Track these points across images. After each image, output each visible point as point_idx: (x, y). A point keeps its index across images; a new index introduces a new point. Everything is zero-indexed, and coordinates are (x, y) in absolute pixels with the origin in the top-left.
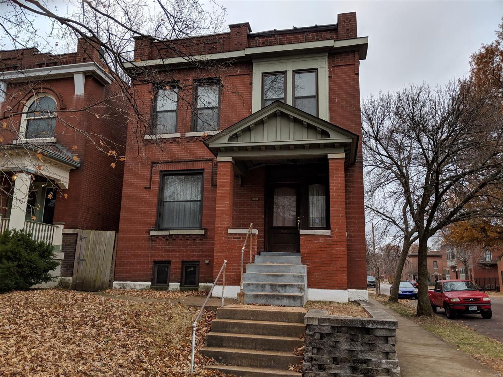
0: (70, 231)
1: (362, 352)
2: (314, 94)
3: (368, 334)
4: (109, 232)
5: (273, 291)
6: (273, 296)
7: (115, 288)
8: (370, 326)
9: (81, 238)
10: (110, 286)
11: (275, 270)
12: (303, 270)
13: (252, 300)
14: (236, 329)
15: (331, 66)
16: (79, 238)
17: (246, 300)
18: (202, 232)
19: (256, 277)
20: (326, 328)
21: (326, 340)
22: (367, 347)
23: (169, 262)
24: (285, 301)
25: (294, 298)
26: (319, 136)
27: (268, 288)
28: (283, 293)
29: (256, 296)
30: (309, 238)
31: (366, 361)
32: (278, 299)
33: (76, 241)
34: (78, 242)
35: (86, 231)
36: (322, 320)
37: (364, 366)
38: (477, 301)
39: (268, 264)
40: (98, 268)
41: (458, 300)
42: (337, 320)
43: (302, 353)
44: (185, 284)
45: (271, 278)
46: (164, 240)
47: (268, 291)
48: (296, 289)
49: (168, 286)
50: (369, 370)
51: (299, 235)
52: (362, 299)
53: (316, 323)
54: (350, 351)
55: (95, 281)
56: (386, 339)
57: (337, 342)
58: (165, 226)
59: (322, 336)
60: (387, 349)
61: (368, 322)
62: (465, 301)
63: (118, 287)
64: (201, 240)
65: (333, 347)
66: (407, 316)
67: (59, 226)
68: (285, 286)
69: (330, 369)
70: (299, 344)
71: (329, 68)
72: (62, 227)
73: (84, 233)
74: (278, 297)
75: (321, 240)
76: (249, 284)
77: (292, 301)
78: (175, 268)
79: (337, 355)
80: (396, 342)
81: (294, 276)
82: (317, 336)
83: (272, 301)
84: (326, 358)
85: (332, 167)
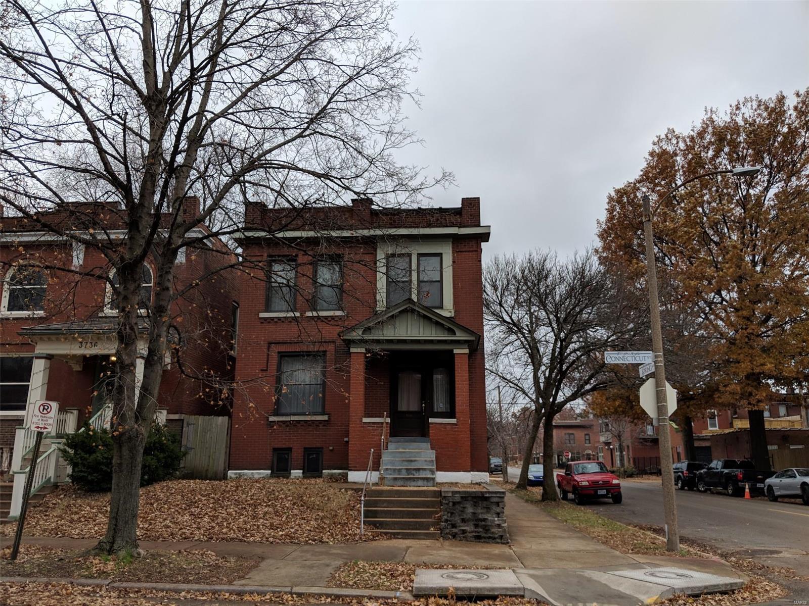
0: (176, 417)
1: (482, 513)
2: (439, 279)
3: (486, 500)
4: (220, 418)
5: (408, 475)
6: (410, 479)
7: (231, 478)
8: (487, 495)
9: (188, 424)
10: (225, 477)
11: (408, 456)
12: (431, 455)
13: (392, 483)
14: (385, 505)
15: (454, 251)
16: (185, 425)
17: (386, 482)
18: (326, 418)
19: (392, 463)
20: (457, 498)
21: (457, 506)
22: (485, 510)
23: (290, 449)
24: (420, 483)
25: (427, 479)
26: (446, 332)
27: (404, 472)
28: (417, 476)
29: (395, 479)
30: (437, 426)
31: (485, 520)
32: (414, 481)
33: (182, 427)
34: (184, 429)
35: (193, 417)
36: (454, 493)
37: (483, 523)
38: (607, 484)
39: (401, 450)
40: (209, 457)
41: (587, 484)
42: (466, 492)
43: (440, 518)
44: (308, 471)
45: (406, 463)
46: (284, 426)
47: (404, 475)
48: (428, 472)
49: (290, 473)
50: (486, 526)
51: (429, 423)
52: (483, 481)
53: (450, 495)
54: (474, 513)
55: (207, 470)
56: (498, 504)
57: (464, 508)
58: (283, 411)
59: (454, 504)
60: (498, 511)
61: (486, 492)
62: (594, 485)
63: (233, 476)
64: (324, 426)
65: (462, 511)
66: (532, 502)
67: (162, 411)
68: (419, 470)
69: (460, 526)
70: (437, 513)
71: (453, 253)
72: (165, 412)
73: (192, 419)
74: (414, 479)
75: (448, 427)
76: (387, 469)
77: (425, 482)
78: (297, 454)
79: (465, 516)
80: (505, 506)
81: (426, 461)
82: (451, 504)
83: (408, 483)
84: (457, 519)
85: (457, 361)
